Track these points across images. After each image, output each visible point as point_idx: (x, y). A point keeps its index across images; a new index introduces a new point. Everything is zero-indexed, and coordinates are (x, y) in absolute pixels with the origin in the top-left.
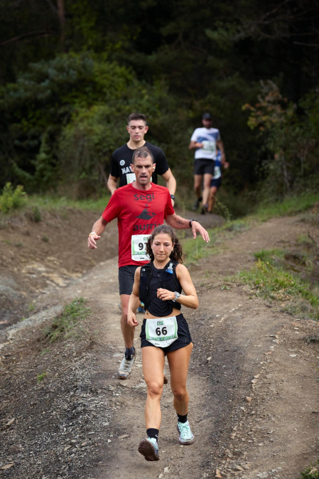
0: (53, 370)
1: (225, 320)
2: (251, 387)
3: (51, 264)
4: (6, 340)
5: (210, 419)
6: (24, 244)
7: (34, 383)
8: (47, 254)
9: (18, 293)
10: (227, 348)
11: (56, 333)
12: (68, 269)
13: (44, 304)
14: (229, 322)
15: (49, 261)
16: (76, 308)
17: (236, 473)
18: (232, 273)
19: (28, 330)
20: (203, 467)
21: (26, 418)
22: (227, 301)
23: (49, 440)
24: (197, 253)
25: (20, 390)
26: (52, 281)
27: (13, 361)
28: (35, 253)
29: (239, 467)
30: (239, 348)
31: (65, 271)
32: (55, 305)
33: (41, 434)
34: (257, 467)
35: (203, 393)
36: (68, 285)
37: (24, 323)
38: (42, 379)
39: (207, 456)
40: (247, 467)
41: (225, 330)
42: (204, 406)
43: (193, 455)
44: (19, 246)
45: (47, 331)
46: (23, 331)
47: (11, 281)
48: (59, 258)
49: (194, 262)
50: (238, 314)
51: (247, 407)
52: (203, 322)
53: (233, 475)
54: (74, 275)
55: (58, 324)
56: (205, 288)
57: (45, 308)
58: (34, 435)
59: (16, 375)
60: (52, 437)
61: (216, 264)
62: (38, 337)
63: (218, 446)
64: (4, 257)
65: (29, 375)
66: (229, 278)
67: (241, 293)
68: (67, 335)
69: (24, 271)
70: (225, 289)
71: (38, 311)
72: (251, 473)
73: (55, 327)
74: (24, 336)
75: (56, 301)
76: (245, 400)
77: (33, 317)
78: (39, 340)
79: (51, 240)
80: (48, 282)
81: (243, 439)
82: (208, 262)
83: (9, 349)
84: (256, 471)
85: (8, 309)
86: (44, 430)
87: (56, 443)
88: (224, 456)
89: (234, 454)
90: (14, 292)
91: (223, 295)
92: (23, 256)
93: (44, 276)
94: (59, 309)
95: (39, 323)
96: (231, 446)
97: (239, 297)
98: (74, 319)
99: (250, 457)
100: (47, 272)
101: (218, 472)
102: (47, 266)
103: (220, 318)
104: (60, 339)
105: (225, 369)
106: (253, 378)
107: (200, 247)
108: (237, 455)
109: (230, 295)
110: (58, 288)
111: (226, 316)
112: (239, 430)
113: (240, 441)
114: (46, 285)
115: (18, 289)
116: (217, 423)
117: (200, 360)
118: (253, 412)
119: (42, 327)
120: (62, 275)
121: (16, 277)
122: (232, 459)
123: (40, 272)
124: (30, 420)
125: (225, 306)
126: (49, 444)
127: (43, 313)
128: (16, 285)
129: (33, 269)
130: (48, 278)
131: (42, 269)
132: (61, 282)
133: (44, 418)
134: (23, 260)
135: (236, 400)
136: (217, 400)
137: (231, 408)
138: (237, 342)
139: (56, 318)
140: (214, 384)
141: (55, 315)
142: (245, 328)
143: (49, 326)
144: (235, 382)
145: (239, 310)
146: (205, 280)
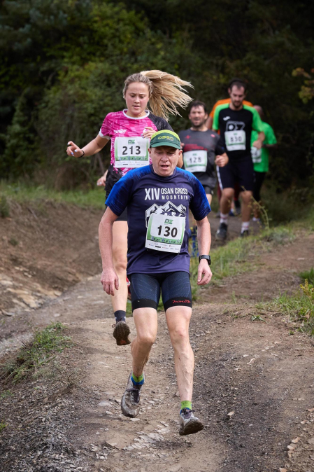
0: (15, 420)
1: (256, 362)
2: (287, 455)
3: (20, 277)
8: (15, 262)
10: (257, 401)
11: (22, 371)
12: (43, 284)
13: (8, 331)
14: (260, 365)
15: (18, 272)
16: (50, 337)
18: (268, 299)
22: (259, 336)
24: (221, 269)
26: (21, 300)
30: (272, 401)
31: (39, 287)
32: (23, 332)
35: (220, 460)
36: (42, 306)
41: (255, 376)
45: (9, 366)
48: (30, 269)
49: (217, 281)
50: (273, 355)
52: (225, 364)
54: (51, 293)
55: (25, 358)
56: (229, 318)
57: (9, 336)
61: (247, 285)
66: (264, 305)
67: (278, 326)
68: (37, 373)
70: (257, 319)
73: (20, 362)
75: (25, 326)
79: (21, 244)
80: (15, 301)
82: (236, 282)
91: (254, 327)
93: (9, 293)
94: (28, 337)
97: (276, 332)
98: (48, 351)
100: (15, 287)
102: (14, 279)
103: (248, 359)
104: (27, 378)
105: (252, 429)
106: (290, 443)
107: (225, 261)
109: (263, 328)
110: (28, 310)
111: (256, 357)
114: (11, 306)
117: (218, 415)
119: (3, 361)
120: (34, 292)
123: (4, 287)
125: (257, 342)
127: (6, 343)
130: (15, 296)
131: (8, 282)
132: (33, 302)
138: (270, 393)
139: (24, 349)
140: (236, 449)
141: (21, 346)
142: (282, 374)
143: (13, 359)
144: (264, 448)
145: (274, 349)
146: (230, 306)
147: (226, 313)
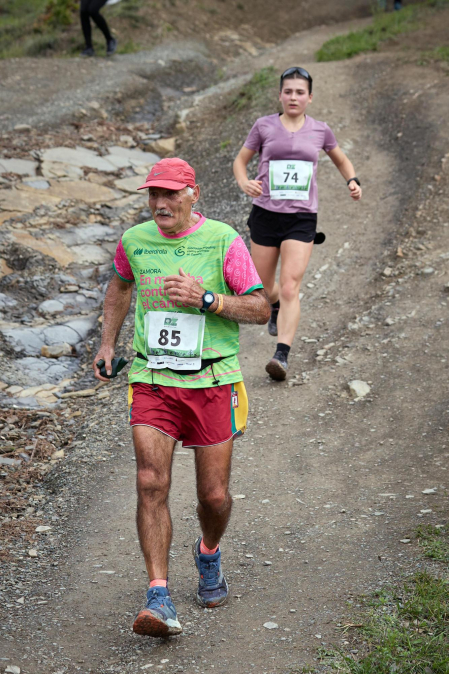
0: (237, 138)
1: (420, 96)
2: (441, 166)
3: (245, 33)
4: (191, 106)
5: (396, 196)
6: (219, 10)
7: (217, 150)
8: (241, 21)
9: (209, 60)
10: (419, 124)
11: (244, 101)
12: (262, 39)
13: (234, 73)
14: (423, 98)
15: (243, 29)
16: (265, 76)
17: (418, 252)
18: (431, 49)
19: (216, 96)
20: (385, 244)
21: (206, 185)
22: (423, 76)
23: (228, 209)
24: (396, 28)
25: (202, 156)
26: (245, 50)
27: (197, 127)
28: (229, 20)
29: (421, 246)
30: (431, 125)
31: (258, 40)
32: (245, 73)
33: (220, 202)
34: (440, 247)
35: (390, 170)
36: (261, 55)
37: (212, 91)
38: (225, 146)
39: (390, 234)
40: (430, 246)
41: (419, 107)
42: (391, 183)
43: (375, 232)
44: (213, 12)
45: (234, 98)
46: (210, 98)
47: (203, 48)
48: (253, 26)
49: (393, 37)
50: (434, 91)
51: (435, 186)
52: (396, 97)
53: (415, 254)
54: (268, 46)
55: (246, 92)
56: (400, 63)
57: (235, 76)
58: (214, 202)
59: (200, 142)
60: (232, 206)
61: (416, 40)
62: (225, 104)
63: (401, 224)
64: (197, 23)
65: (213, 142)
66: (427, 53)
67: (438, 69)
68: (254, 103)
69: (216, 38)
70: (422, 64)
71: (228, 79)
72: (434, 253)
73: (242, 95)
74: (211, 102)
75: (247, 69)
76: (433, 179)
77: (222, 85)
78: (225, 108)
79: (246, 8)
80: (241, 51)
81: (429, 219)
82: (407, 37)
83: (194, 115)
84: (439, 251)
85: (197, 75)
86: (224, 198)
87: (235, 212)
88: (407, 234)
89: (418, 232)
90: (205, 59)
91: (419, 70)
92: (217, 23)
93: (236, 45)
94: (249, 77)
95: (227, 90)
96: (415, 224)
97: (436, 74)
98: (263, 87)
99: (434, 237)
100: (240, 40)
101: (399, 250)
102: (240, 34)
103: (413, 94)
104: (247, 107)
105: (415, 146)
106: (443, 157)
107: (399, 22)
108: (421, 233)
109: (427, 71)
110: (250, 58)
111: (420, 92)
112: (425, 209)
113: (425, 219)
114: (237, 54)
115: (209, 56)
116: (402, 201)
117: (391, 136)
118: (441, 191)
119: (229, 94)
120: (255, 45)
121: (208, 43)
122: (415, 237)
123: (232, 41)
124: (210, 187)
125: (421, 81)
126: (227, 213)
127: (232, 82)
128: (207, 51)
129: (226, 36)
130: (241, 47)
131: (235, 36)
132: (254, 51)
133: (225, 187)
134: (216, 26)
135: (424, 178)
136: (404, 178)
137: (418, 186)
138: (430, 119)
139: (245, 85)
140: (403, 161)
141: (244, 83)
142: (439, 105)
143: (237, 93)
144: (424, 160)
145: (434, 86)
146: (402, 54)
147: (398, 60)
